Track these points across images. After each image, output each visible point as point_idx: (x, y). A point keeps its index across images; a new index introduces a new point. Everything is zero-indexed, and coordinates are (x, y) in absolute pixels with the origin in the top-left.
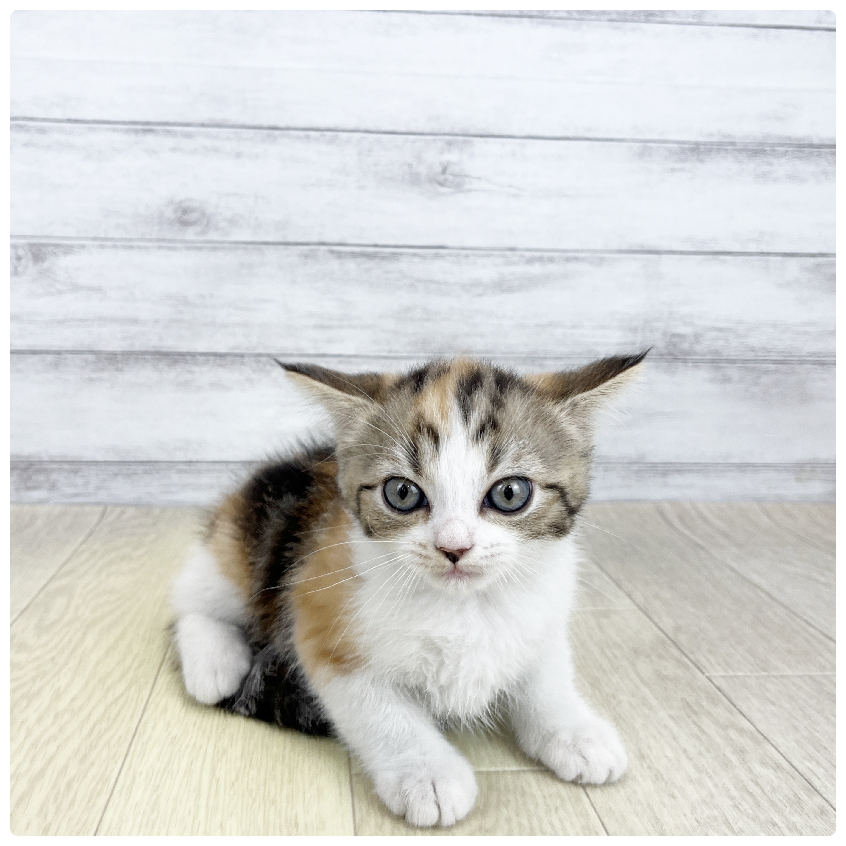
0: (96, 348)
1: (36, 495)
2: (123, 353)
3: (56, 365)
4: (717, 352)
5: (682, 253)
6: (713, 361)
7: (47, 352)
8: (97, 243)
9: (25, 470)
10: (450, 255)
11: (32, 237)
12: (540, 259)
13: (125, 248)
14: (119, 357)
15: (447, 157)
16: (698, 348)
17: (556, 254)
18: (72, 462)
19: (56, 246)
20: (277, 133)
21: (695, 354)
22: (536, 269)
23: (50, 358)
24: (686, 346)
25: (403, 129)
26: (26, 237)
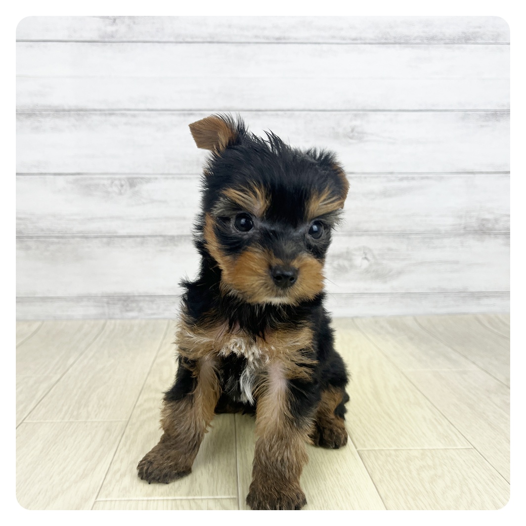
0: (163, 234)
1: (131, 314)
2: (178, 236)
3: (142, 243)
4: (508, 229)
5: (487, 173)
6: (505, 234)
7: (137, 236)
8: (164, 176)
9: (125, 301)
10: (356, 177)
11: (129, 174)
12: (407, 178)
13: (179, 179)
14: (176, 238)
15: (354, 123)
16: (497, 226)
17: (415, 176)
18: (151, 296)
19: (142, 178)
20: (260, 113)
21: (495, 230)
22: (404, 184)
23: (139, 240)
24: (490, 225)
25: (329, 108)
26: (125, 174)
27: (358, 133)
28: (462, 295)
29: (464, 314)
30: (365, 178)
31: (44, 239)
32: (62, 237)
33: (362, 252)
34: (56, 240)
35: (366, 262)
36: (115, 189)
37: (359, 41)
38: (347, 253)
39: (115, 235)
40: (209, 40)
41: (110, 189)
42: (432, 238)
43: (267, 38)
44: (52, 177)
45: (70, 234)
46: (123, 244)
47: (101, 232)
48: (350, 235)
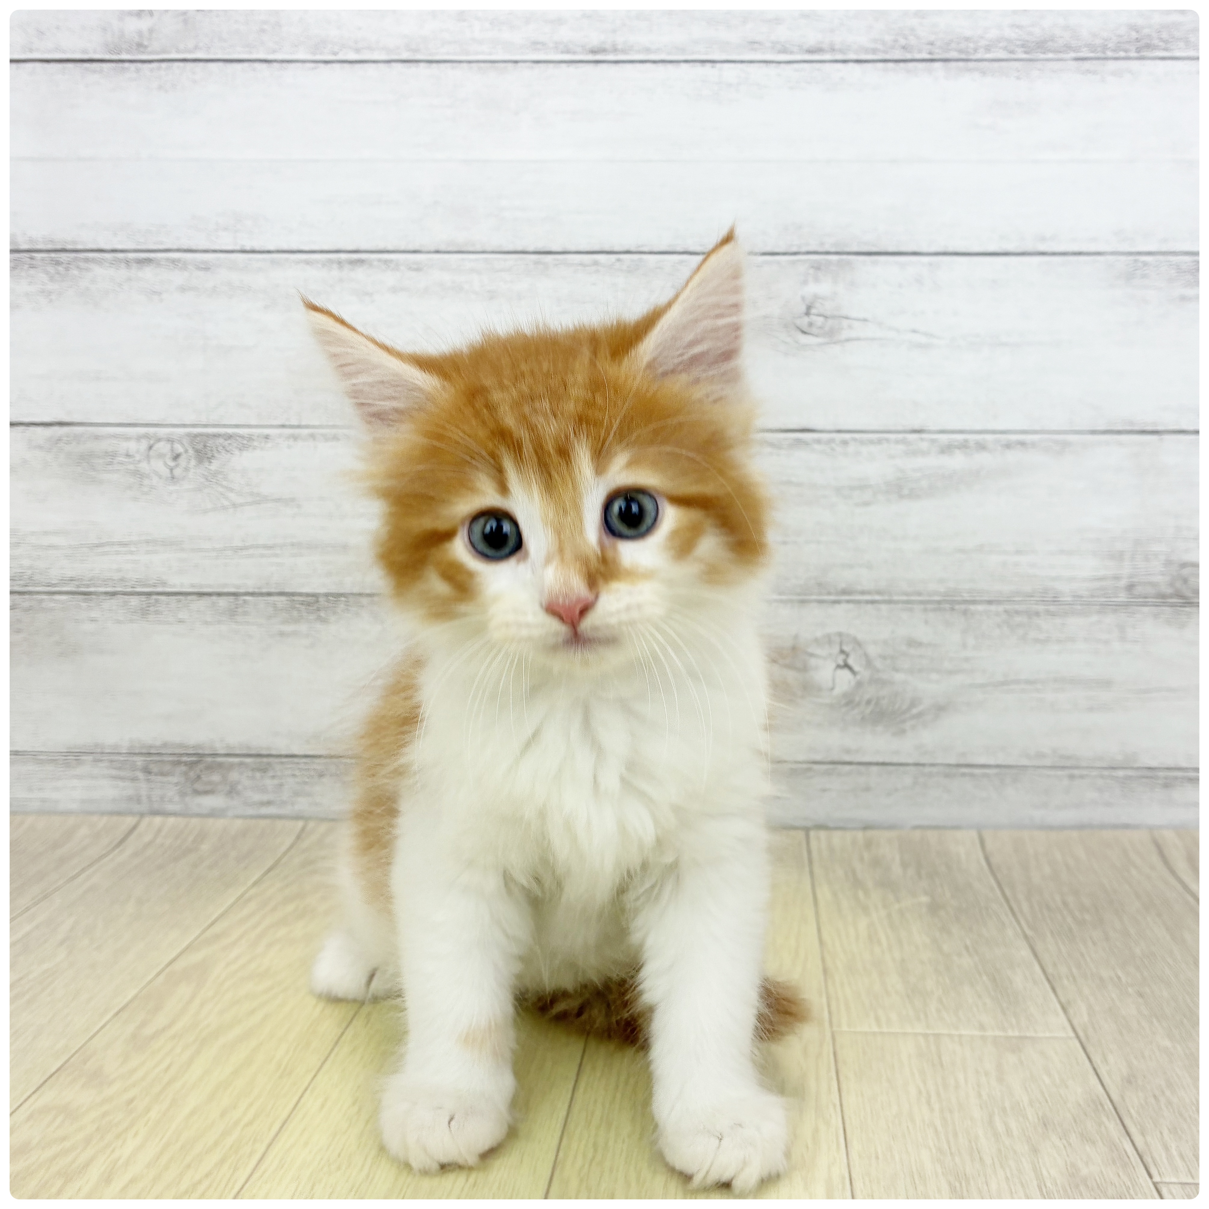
0: (288, 590)
1: (207, 803)
2: (327, 595)
3: (232, 614)
8: (286, 432)
9: (191, 766)
10: (819, 441)
11: (195, 425)
15: (812, 289)
19: (227, 437)
22: (957, 462)
26: (184, 426)
27: (826, 317)
28: (1121, 773)
29: (1126, 826)
30: (845, 443)
33: (836, 649)
35: (846, 673)
36: (159, 466)
37: (826, 56)
38: (794, 649)
39: (160, 589)
41: (144, 466)
42: (1037, 614)
43: (568, 48)
45: (43, 585)
46: (181, 615)
47: (122, 580)
48: (803, 602)
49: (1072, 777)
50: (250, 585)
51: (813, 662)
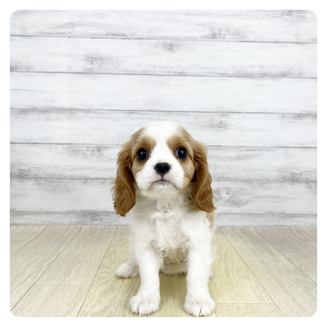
1: (96, 222)
3: (103, 183)
4: (307, 179)
5: (296, 148)
6: (306, 182)
7: (101, 179)
8: (116, 146)
9: (93, 215)
10: (222, 149)
11: (97, 144)
12: (251, 150)
15: (221, 119)
16: (301, 177)
17: (256, 148)
18: (107, 212)
19: (104, 147)
20: (170, 113)
21: (300, 179)
22: (250, 153)
23: (101, 181)
24: (297, 177)
25: (208, 111)
26: (95, 144)
27: (224, 124)
28: (282, 215)
29: (283, 226)
30: (228, 149)
31: (49, 179)
32: (59, 179)
33: (226, 190)
34: (55, 180)
35: (228, 195)
36: (90, 153)
37: (225, 75)
38: (218, 190)
39: (88, 178)
40: (143, 73)
41: (87, 153)
42: (265, 183)
43: (175, 73)
44: (55, 145)
45: (64, 177)
46: (93, 183)
47: (81, 176)
48: (219, 180)
49: (272, 216)
50: (107, 177)
51: (221, 193)
